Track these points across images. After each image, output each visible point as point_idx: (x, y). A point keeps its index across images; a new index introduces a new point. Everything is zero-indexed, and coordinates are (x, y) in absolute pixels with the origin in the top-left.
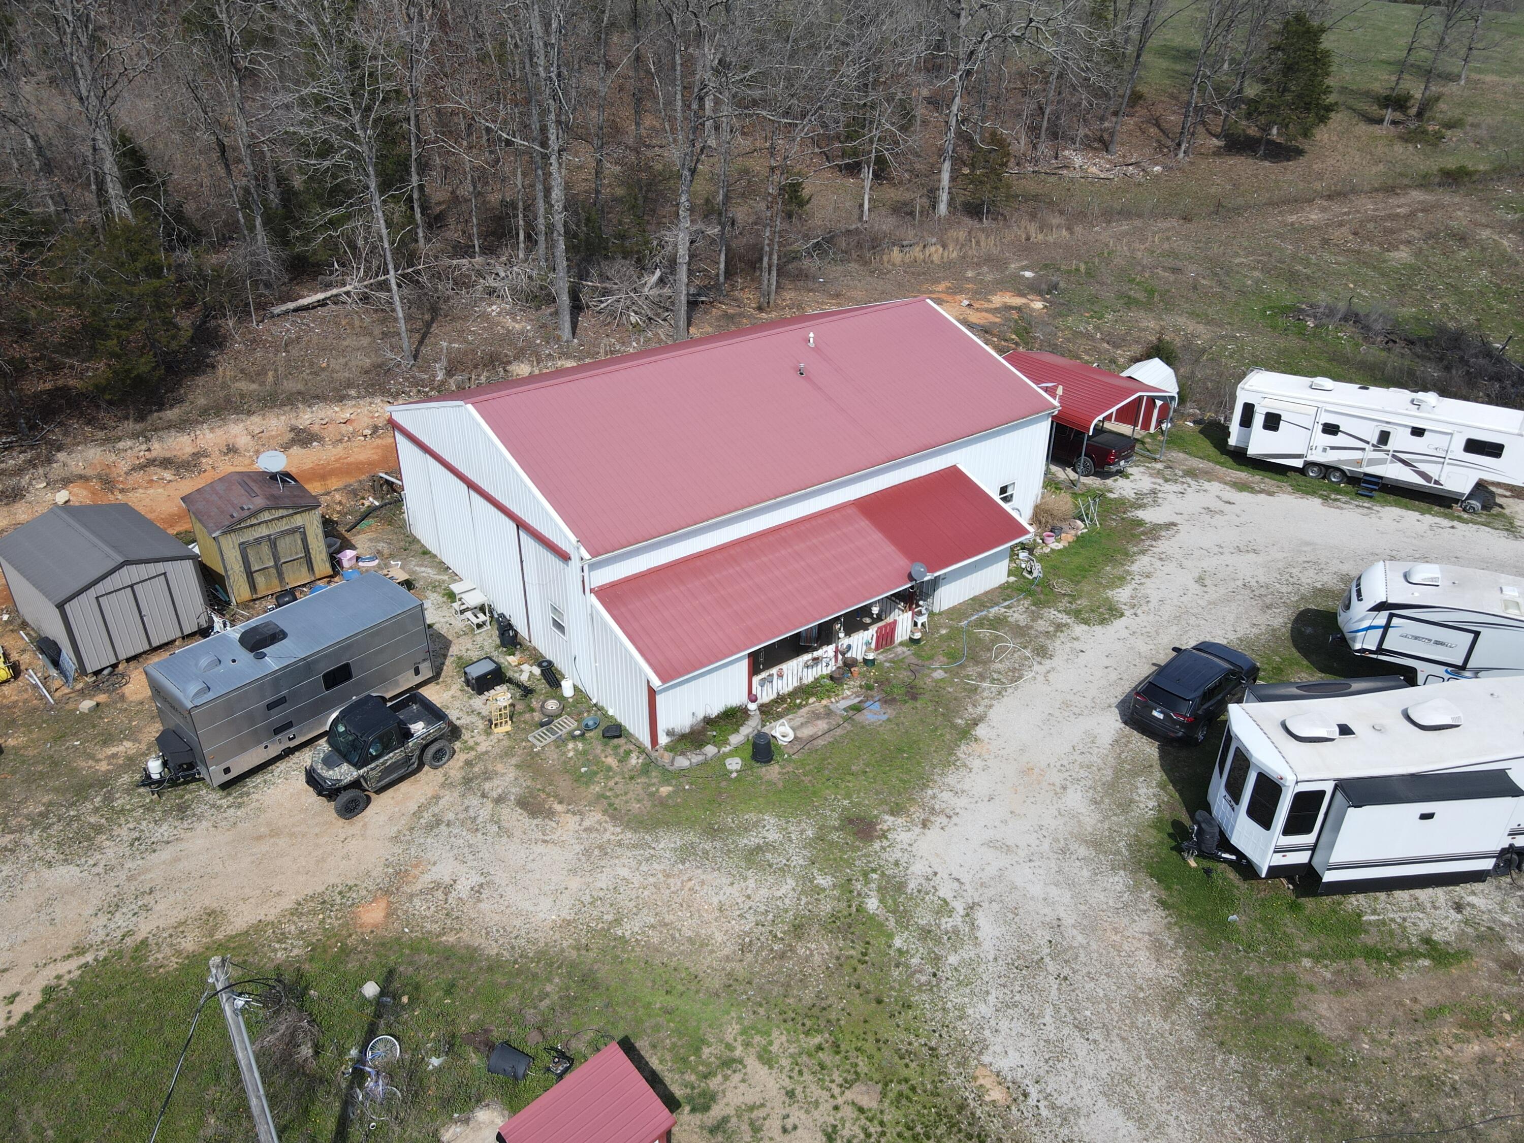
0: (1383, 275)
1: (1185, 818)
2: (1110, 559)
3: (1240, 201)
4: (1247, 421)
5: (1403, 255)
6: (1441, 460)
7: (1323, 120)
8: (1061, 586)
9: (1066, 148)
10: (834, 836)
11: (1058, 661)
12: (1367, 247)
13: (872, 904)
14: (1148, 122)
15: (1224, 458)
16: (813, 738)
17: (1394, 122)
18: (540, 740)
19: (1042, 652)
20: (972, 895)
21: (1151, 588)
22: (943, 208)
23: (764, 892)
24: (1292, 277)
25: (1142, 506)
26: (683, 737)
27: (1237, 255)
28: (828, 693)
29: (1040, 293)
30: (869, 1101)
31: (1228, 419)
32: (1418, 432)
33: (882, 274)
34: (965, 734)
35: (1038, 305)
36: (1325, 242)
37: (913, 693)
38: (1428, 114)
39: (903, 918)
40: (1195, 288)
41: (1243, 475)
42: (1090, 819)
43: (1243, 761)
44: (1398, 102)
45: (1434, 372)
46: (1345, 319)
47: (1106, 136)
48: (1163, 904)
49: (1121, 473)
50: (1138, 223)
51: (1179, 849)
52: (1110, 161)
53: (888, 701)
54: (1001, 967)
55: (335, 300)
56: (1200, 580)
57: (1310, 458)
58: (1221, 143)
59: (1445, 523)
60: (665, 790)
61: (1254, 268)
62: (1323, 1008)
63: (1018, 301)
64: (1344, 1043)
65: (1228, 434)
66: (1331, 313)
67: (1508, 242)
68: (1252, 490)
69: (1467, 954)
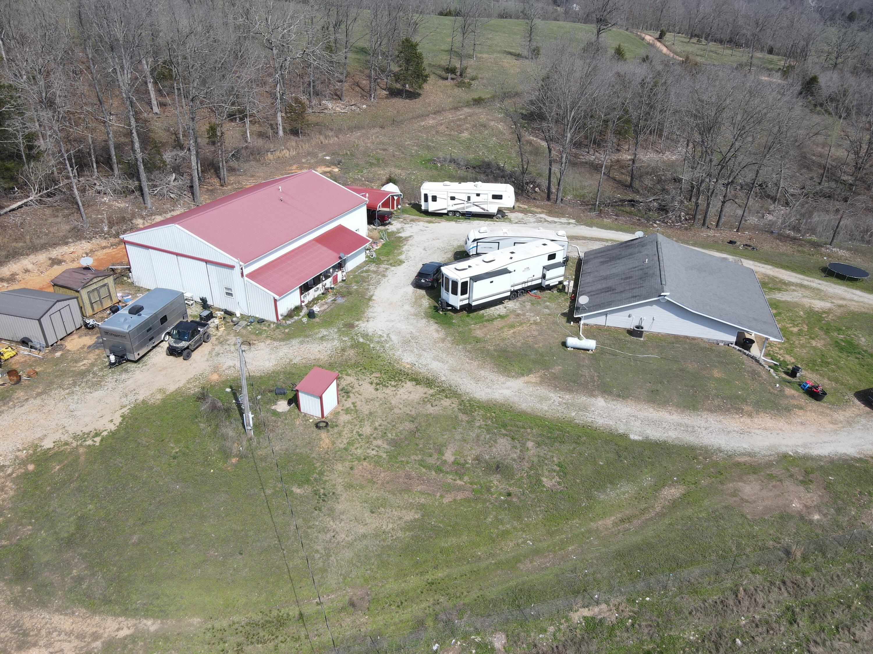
0: (461, 143)
1: (437, 305)
2: (395, 248)
3: (401, 118)
4: (426, 200)
5: (465, 135)
6: (486, 203)
7: (425, 81)
8: (383, 258)
9: (323, 100)
10: (343, 329)
11: (389, 277)
12: (452, 133)
13: (361, 340)
14: (354, 84)
15: (422, 214)
16: (325, 310)
17: (452, 79)
18: (238, 328)
19: (384, 276)
20: (387, 332)
21: (410, 254)
22: (281, 133)
23: (329, 345)
24: (428, 148)
25: (400, 233)
26: (285, 316)
27: (406, 141)
28: (324, 298)
29: (335, 165)
30: (378, 375)
31: (419, 202)
32: (478, 195)
33: (267, 165)
34: (370, 299)
35: (336, 170)
36: (437, 132)
37: (350, 293)
38: (464, 75)
39: (371, 341)
40: (394, 156)
41: (429, 219)
42: (412, 310)
43: (447, 279)
44: (452, 71)
45: (482, 176)
46: (450, 162)
47: (338, 93)
48: (437, 323)
49: (390, 223)
50: (364, 131)
51: (437, 311)
52: (343, 104)
53: (343, 296)
54: (400, 344)
55: (26, 204)
56: (424, 249)
57: (449, 209)
58: (387, 93)
59: (492, 223)
60: (287, 331)
61: (414, 146)
62: (478, 332)
63: (328, 169)
64: (484, 337)
65: (421, 205)
66: (445, 160)
67: (501, 126)
68: (433, 222)
69: (508, 315)
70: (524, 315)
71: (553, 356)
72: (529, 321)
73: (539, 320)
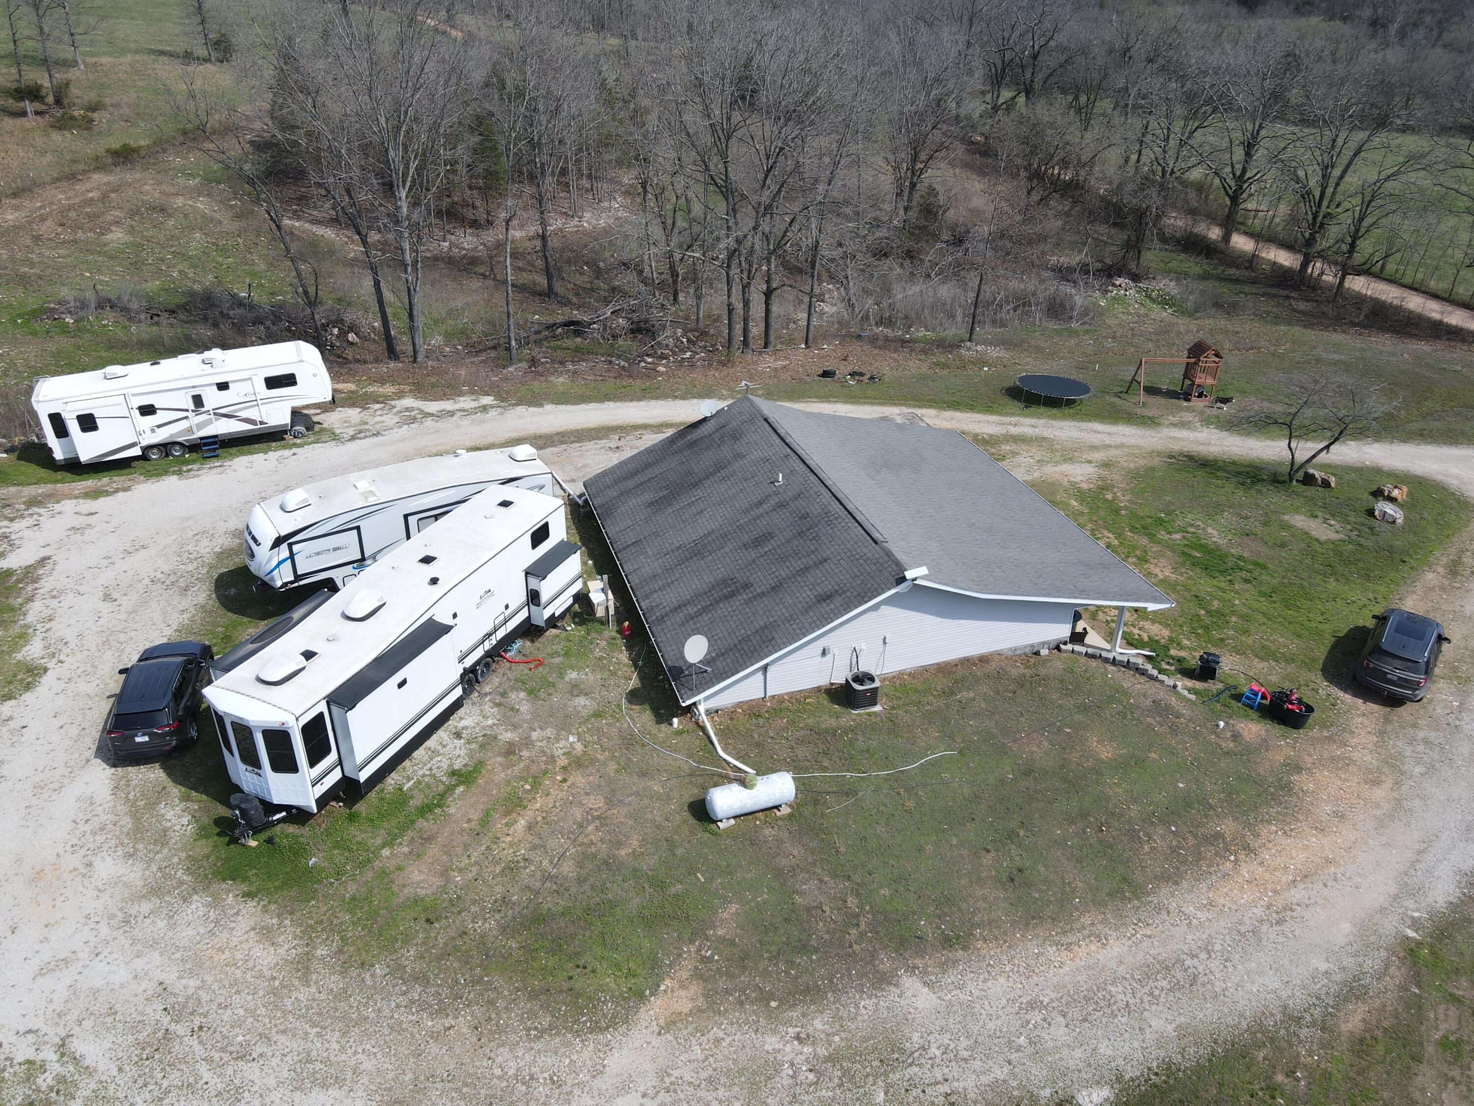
0: (112, 258)
1: (223, 811)
4: (61, 430)
5: (117, 236)
6: (254, 402)
12: (80, 234)
15: (59, 475)
17: (37, 113)
24: (24, 281)
31: (41, 435)
32: (223, 386)
36: (36, 239)
38: (66, 101)
41: (89, 483)
42: (135, 874)
43: (243, 731)
44: (33, 93)
46: (100, 306)
48: (248, 895)
51: (234, 840)
54: (131, 1072)
56: (107, 598)
57: (144, 443)
64: (444, 889)
65: (50, 450)
66: (83, 305)
67: (202, 205)
68: (106, 493)
69: (481, 763)
70: (527, 743)
71: (692, 871)
72: (552, 759)
73: (579, 747)
